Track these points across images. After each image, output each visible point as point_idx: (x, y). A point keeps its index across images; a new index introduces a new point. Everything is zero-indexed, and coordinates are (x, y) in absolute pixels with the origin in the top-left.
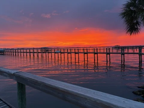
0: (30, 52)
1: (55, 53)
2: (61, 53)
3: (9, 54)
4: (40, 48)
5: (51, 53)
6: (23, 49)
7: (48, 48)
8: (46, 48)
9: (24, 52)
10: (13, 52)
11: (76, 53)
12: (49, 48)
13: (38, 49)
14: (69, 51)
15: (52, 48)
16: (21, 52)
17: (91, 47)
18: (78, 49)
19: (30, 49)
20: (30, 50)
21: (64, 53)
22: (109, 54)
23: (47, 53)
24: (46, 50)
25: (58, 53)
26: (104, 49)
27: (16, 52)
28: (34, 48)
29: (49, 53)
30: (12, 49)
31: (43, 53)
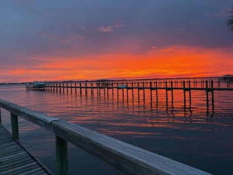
0: (81, 88)
1: (118, 88)
2: (128, 88)
3: (51, 90)
4: (95, 81)
5: (112, 88)
6: (71, 82)
7: (108, 81)
8: (105, 81)
9: (72, 87)
10: (57, 87)
11: (152, 89)
12: (110, 81)
13: (93, 81)
14: (141, 86)
15: (114, 80)
16: (68, 87)
17: (179, 78)
18: (156, 82)
19: (80, 82)
20: (80, 84)
21: (132, 88)
22: (212, 90)
23: (106, 89)
24: (104, 84)
25: (123, 88)
26: (203, 82)
27: (60, 87)
28: (87, 81)
29: (108, 88)
30: (55, 82)
31: (100, 88)
